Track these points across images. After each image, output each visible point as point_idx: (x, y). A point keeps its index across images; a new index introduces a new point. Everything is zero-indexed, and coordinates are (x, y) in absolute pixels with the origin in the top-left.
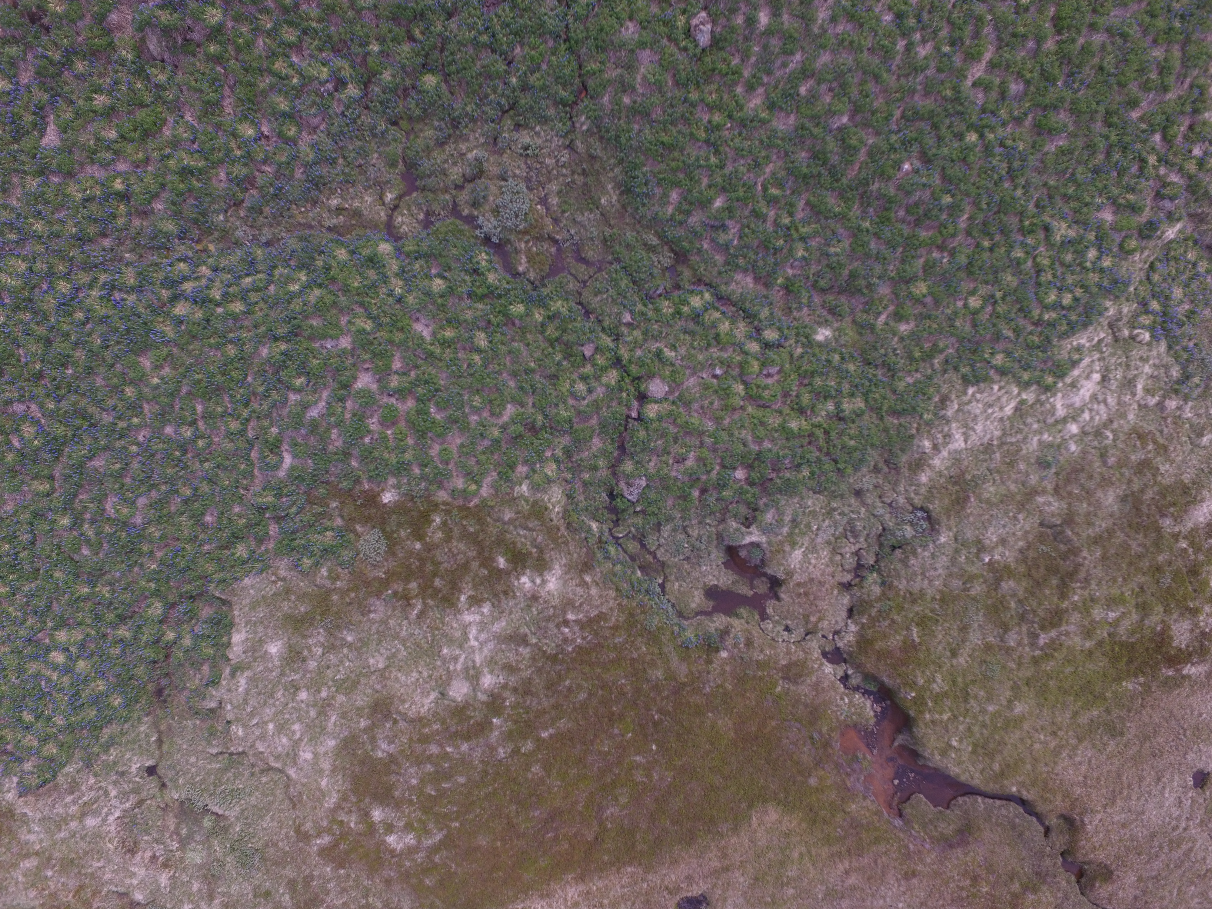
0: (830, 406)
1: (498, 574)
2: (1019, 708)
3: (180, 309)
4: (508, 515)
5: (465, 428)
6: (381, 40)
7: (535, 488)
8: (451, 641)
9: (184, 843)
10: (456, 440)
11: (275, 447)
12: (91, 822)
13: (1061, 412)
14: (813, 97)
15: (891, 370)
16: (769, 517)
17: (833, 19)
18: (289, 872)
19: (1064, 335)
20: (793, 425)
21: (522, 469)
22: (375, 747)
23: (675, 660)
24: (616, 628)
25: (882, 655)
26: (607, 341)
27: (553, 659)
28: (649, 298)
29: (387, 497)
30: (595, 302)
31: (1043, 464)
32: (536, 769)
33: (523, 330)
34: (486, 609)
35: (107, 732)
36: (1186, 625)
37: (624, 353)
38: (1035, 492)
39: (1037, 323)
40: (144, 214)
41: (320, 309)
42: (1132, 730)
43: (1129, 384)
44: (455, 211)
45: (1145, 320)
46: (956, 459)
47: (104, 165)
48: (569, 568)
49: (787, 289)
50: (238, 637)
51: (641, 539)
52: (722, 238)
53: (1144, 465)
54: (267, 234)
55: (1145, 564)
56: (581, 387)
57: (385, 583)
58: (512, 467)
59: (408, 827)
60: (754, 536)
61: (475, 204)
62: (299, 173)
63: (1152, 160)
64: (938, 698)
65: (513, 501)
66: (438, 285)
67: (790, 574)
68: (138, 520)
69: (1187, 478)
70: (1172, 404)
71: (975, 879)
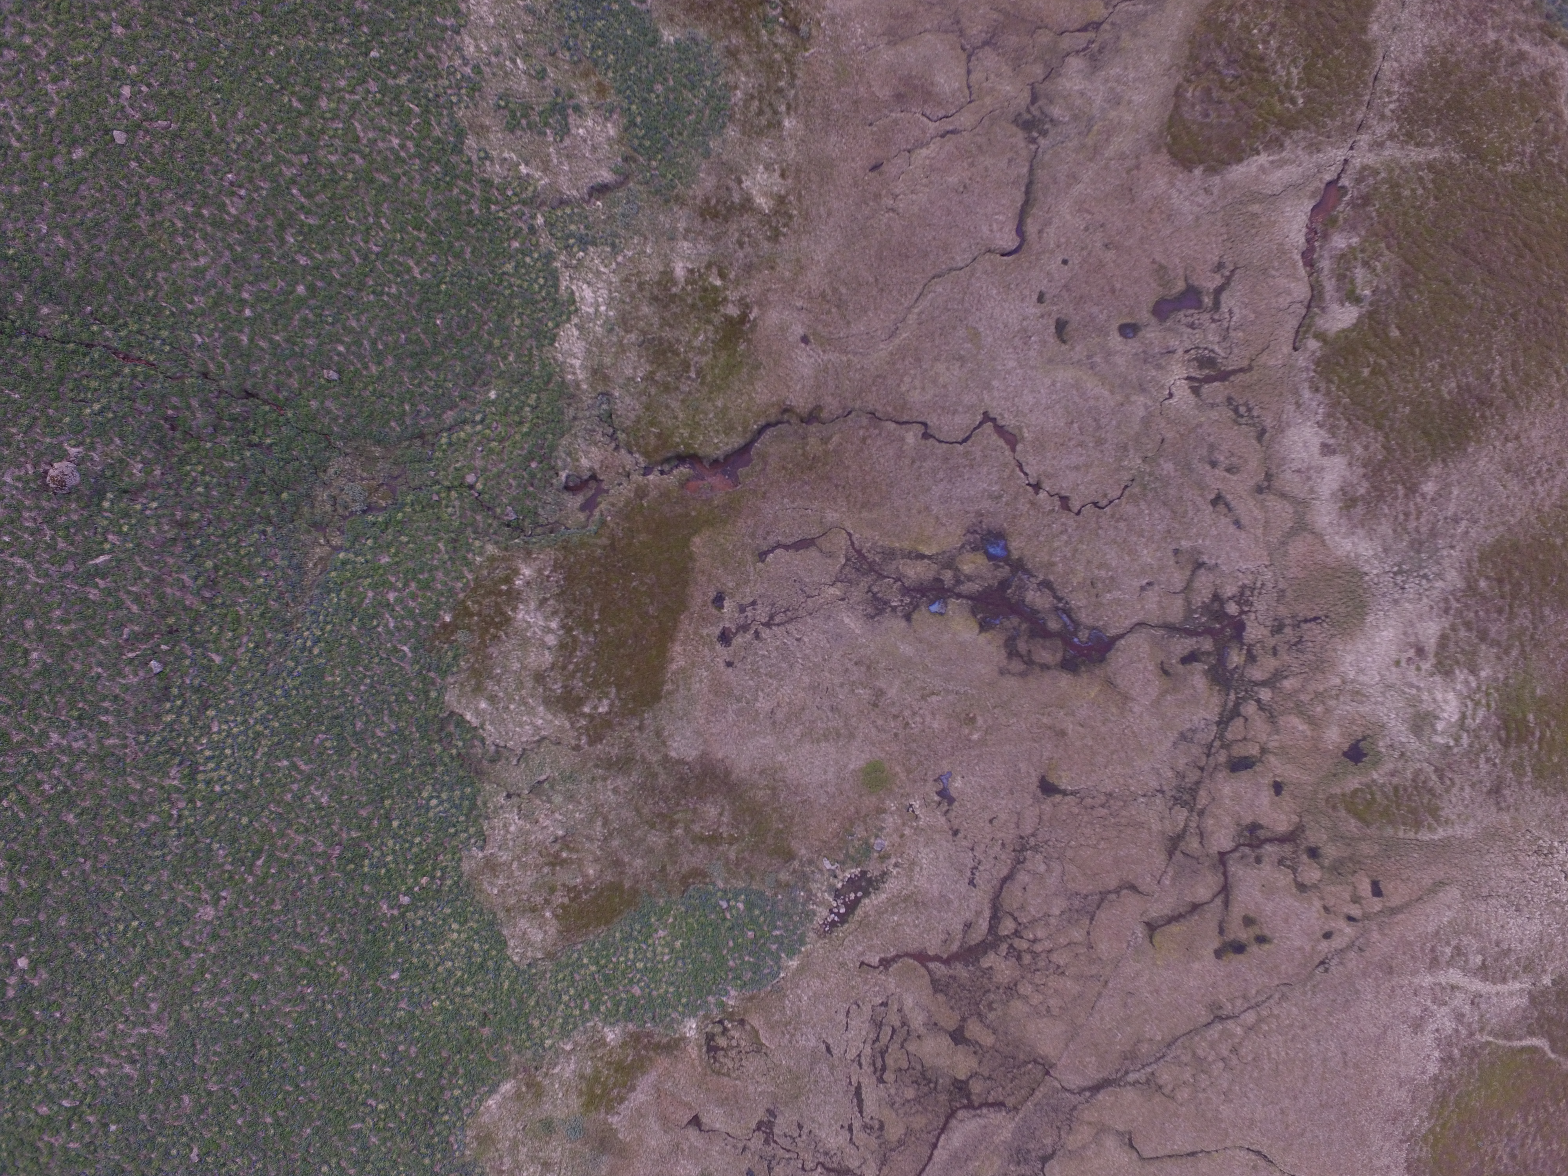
0: (527, 409)
1: (509, 592)
2: (719, 404)
3: (316, 651)
4: (485, 572)
5: (437, 569)
6: (257, 505)
7: (481, 554)
8: (526, 630)
9: (549, 801)
10: (440, 575)
11: (396, 650)
12: (512, 828)
13: (591, 310)
14: (386, 345)
15: (528, 373)
16: (560, 463)
17: (358, 320)
18: (590, 764)
19: (557, 291)
20: (525, 430)
21: (470, 556)
22: (554, 691)
23: (599, 542)
24: (565, 558)
25: (656, 449)
26: (436, 488)
27: (563, 593)
28: (430, 460)
29: (448, 619)
30: (417, 482)
31: (611, 330)
32: (609, 630)
33: (411, 520)
34: (521, 606)
35: (479, 803)
36: (730, 306)
37: (447, 483)
38: (621, 341)
39: (544, 299)
40: (269, 643)
41: (350, 595)
42: (762, 358)
43: (598, 273)
44: (344, 518)
45: (575, 249)
46: (583, 367)
47: (240, 646)
48: (525, 561)
49: (463, 398)
50: (468, 717)
51: (538, 525)
52: (423, 414)
53: (641, 286)
54: (307, 600)
55: (687, 310)
56: (450, 510)
57: (483, 641)
58: (465, 558)
59: (600, 699)
60: (563, 475)
61: (346, 508)
62: (290, 572)
63: (501, 214)
64: (691, 436)
65: (481, 567)
66: (370, 542)
67: (591, 469)
68: (393, 727)
69: (661, 269)
70: (620, 259)
71: (784, 468)
